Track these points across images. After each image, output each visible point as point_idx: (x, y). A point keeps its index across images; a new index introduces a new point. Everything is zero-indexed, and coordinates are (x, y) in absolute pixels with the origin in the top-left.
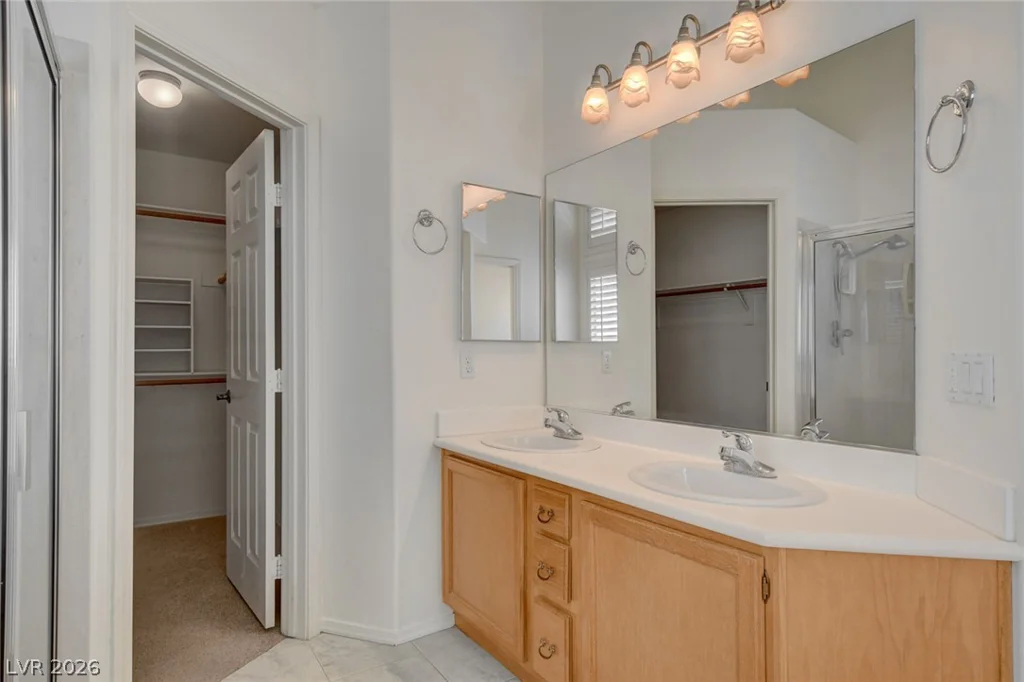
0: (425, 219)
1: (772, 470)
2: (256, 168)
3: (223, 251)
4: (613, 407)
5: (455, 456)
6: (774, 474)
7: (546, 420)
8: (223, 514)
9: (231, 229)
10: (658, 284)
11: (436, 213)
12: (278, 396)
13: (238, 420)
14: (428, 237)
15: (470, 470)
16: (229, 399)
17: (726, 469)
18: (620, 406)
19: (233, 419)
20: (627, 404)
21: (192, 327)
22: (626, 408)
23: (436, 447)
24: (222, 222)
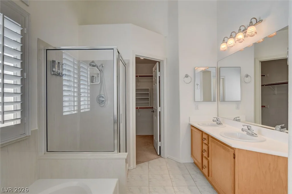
0: (187, 76)
1: (256, 135)
2: (156, 69)
3: (152, 82)
4: (234, 118)
5: (193, 126)
6: (257, 136)
7: (213, 120)
8: (153, 135)
9: (153, 77)
10: (262, 83)
11: (189, 75)
12: (160, 112)
13: (155, 116)
14: (187, 80)
15: (196, 130)
16: (153, 112)
17: (247, 134)
18: (236, 118)
19: (154, 116)
20: (239, 117)
21: (149, 97)
22: (238, 119)
23: (189, 124)
24: (152, 76)
